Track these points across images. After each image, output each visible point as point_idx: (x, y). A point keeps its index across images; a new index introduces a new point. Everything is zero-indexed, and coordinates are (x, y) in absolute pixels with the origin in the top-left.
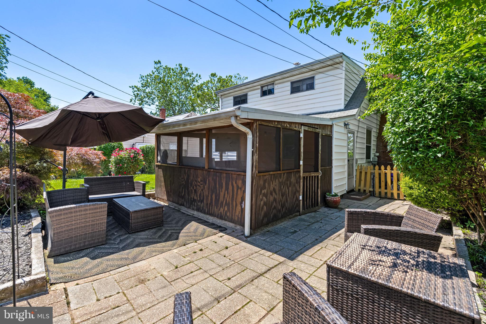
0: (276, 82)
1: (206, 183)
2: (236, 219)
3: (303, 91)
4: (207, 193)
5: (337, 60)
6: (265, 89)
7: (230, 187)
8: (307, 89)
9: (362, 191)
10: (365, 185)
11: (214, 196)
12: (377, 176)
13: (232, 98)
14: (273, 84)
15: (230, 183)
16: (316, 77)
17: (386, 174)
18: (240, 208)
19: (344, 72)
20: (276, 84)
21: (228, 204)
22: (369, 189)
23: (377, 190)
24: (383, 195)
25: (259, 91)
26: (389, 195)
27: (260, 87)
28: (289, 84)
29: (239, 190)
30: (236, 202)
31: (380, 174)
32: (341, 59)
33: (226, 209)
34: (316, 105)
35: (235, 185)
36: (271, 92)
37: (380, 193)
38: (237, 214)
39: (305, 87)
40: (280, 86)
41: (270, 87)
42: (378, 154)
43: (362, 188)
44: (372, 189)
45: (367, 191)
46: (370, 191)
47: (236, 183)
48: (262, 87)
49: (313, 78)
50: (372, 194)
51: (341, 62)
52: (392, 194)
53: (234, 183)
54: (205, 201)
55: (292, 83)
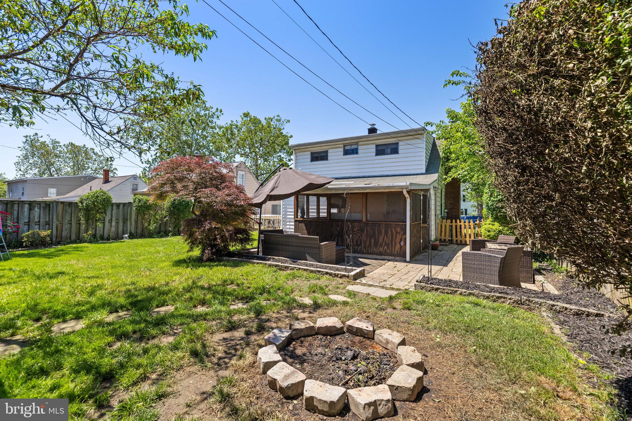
0: (360, 143)
1: (363, 232)
2: (396, 253)
3: (387, 154)
4: (365, 239)
5: (420, 132)
6: (348, 148)
7: (390, 233)
8: (392, 153)
9: (443, 240)
10: (445, 236)
11: (373, 241)
12: (454, 227)
13: (309, 153)
14: (357, 144)
15: (389, 230)
16: (400, 143)
17: (461, 226)
18: (399, 246)
19: (425, 143)
20: (360, 145)
21: (388, 245)
22: (448, 238)
23: (454, 238)
24: (459, 242)
25: (342, 149)
26: (463, 242)
27: (342, 146)
28: (374, 146)
29: (398, 235)
30: (395, 242)
31: (456, 226)
32: (423, 132)
33: (386, 247)
34: (400, 168)
35: (394, 231)
36: (355, 152)
37: (457, 240)
38: (396, 250)
39: (389, 151)
40: (364, 147)
41: (354, 147)
42: (446, 211)
43: (443, 237)
44: (450, 239)
45: (447, 240)
46: (449, 240)
47: (395, 230)
48: (344, 146)
49: (398, 143)
50: (451, 242)
51: (423, 134)
52: (466, 241)
53: (393, 230)
54: (363, 245)
55: (377, 146)
